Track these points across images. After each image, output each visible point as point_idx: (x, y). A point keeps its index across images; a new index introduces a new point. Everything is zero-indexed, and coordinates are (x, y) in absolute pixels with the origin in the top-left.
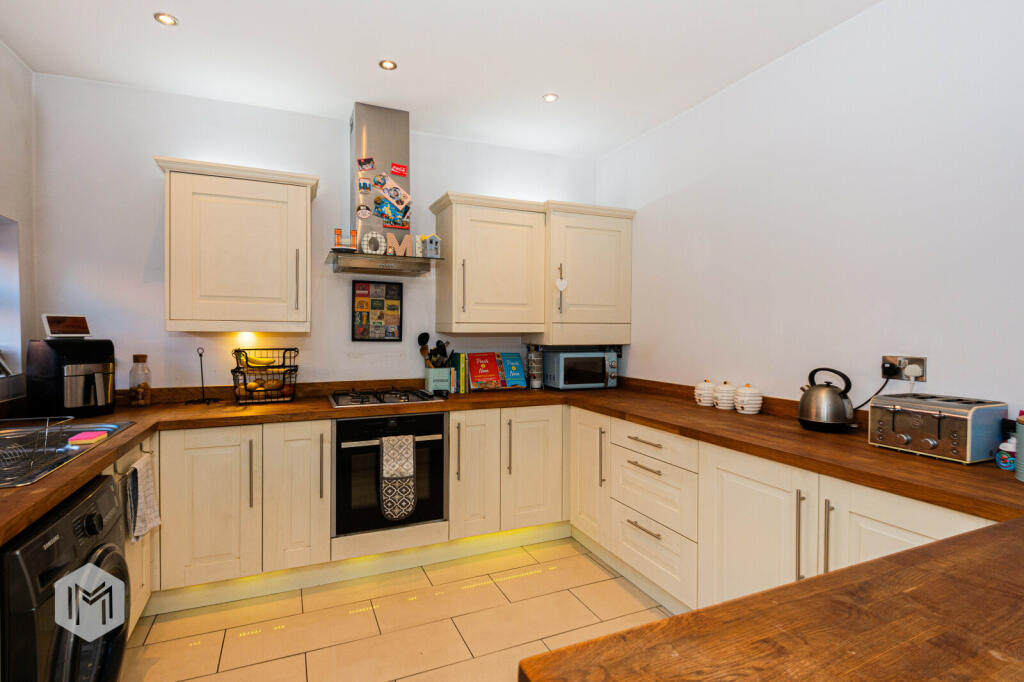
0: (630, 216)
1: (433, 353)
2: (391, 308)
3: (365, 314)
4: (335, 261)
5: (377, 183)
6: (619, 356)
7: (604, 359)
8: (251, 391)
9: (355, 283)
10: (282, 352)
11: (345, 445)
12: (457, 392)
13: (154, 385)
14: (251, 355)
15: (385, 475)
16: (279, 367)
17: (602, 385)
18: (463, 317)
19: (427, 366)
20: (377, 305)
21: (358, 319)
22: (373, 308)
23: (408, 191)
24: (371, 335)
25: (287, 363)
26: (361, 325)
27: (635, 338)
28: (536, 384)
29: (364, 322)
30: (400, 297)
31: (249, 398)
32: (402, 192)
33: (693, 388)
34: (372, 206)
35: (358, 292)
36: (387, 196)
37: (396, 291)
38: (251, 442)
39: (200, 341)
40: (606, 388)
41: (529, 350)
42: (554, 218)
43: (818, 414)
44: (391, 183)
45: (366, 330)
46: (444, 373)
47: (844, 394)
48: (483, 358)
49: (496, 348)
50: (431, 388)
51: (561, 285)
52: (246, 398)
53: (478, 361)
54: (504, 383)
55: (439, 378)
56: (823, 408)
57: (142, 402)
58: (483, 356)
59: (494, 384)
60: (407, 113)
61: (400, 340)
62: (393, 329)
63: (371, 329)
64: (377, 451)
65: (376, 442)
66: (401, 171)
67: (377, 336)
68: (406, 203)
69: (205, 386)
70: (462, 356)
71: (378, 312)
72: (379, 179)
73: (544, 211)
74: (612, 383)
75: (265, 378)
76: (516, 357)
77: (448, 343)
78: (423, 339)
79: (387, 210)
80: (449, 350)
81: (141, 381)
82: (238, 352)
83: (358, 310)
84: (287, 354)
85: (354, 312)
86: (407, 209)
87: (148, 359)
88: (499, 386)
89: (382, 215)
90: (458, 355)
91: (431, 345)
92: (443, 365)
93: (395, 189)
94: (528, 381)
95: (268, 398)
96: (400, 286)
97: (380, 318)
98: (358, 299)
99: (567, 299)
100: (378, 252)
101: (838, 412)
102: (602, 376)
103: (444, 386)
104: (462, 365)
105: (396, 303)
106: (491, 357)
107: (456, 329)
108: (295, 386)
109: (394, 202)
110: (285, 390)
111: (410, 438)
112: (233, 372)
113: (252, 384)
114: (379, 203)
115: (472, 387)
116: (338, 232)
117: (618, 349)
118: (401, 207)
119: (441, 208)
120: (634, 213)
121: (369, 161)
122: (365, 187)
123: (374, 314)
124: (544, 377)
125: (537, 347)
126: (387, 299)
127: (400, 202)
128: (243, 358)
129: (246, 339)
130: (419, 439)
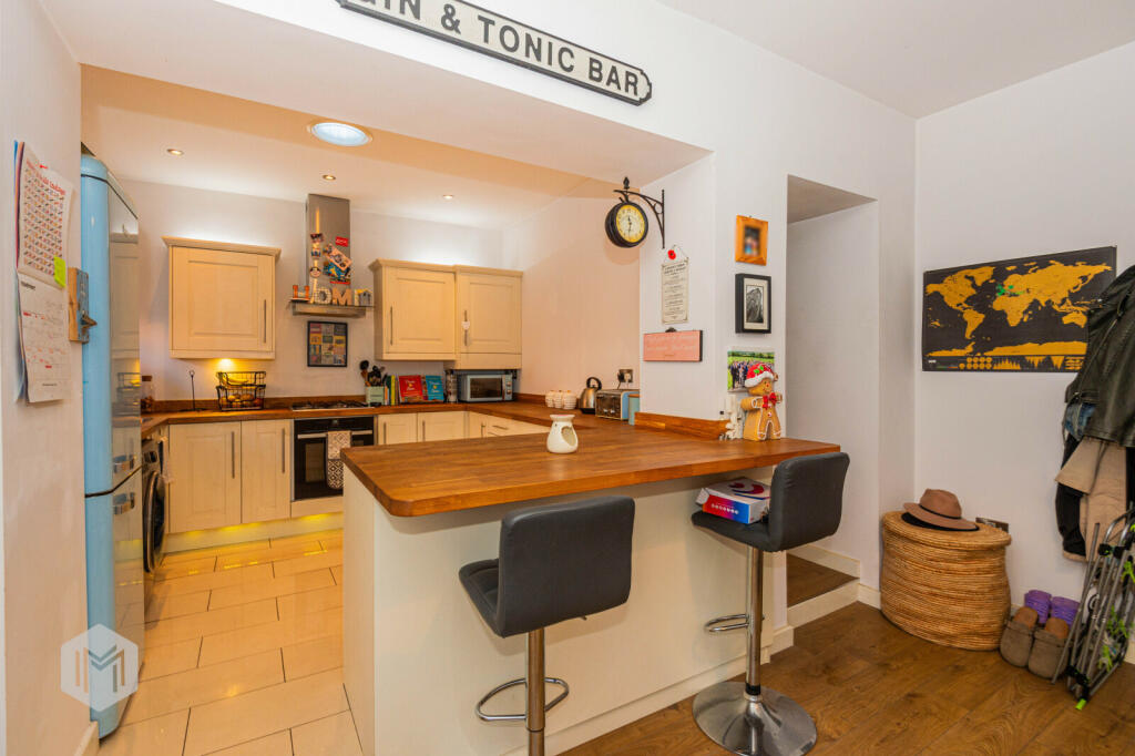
0: (520, 276)
1: (371, 375)
2: (339, 342)
3: (318, 347)
4: (294, 307)
5: (325, 252)
6: (514, 378)
7: (501, 381)
8: (231, 402)
9: (309, 323)
10: (253, 375)
11: (300, 437)
12: (390, 404)
13: (157, 398)
14: (230, 376)
15: (329, 457)
16: (251, 385)
17: (500, 399)
18: (392, 348)
19: (366, 385)
20: (327, 340)
21: (312, 350)
22: (324, 341)
23: (348, 255)
24: (323, 363)
25: (258, 383)
26: (315, 355)
27: (523, 364)
28: (452, 398)
29: (318, 352)
30: (346, 334)
31: (230, 405)
32: (344, 258)
33: (544, 397)
34: (322, 268)
35: (312, 330)
36: (333, 260)
37: (343, 329)
38: (233, 434)
39: (191, 366)
40: (503, 401)
41: (447, 374)
42: (459, 277)
43: (587, 403)
44: (335, 251)
45: (320, 358)
46: (379, 390)
47: (600, 388)
48: (410, 380)
49: (422, 372)
50: (369, 400)
51: (465, 325)
52: (227, 406)
53: (407, 381)
54: (426, 398)
55: (374, 394)
56: (591, 401)
57: (149, 410)
58: (410, 378)
59: (418, 398)
60: (348, 201)
61: (346, 366)
62: (340, 357)
63: (323, 358)
64: (324, 441)
65: (323, 435)
66: (344, 242)
67: (327, 363)
68: (347, 265)
69: (196, 399)
70: (393, 378)
71: (328, 345)
72: (327, 248)
73: (454, 271)
74: (508, 397)
75: (240, 393)
76: (436, 379)
77: (383, 368)
78: (364, 365)
79: (333, 271)
80: (383, 374)
81: (147, 395)
82: (220, 374)
83: (312, 343)
84: (258, 375)
85: (309, 345)
86: (348, 269)
87: (153, 379)
88: (422, 400)
89: (329, 274)
90: (390, 377)
91: (370, 370)
92: (378, 384)
93: (339, 256)
94: (446, 396)
95: (243, 407)
96: (346, 325)
97: (330, 349)
98: (312, 336)
99: (472, 335)
100: (326, 302)
101: (598, 398)
102: (501, 393)
103: (379, 400)
104: (393, 385)
105: (343, 338)
106: (417, 379)
107: (385, 357)
108: (263, 400)
109: (338, 265)
110: (256, 401)
111: (348, 432)
112: (218, 388)
113: (231, 397)
114: (327, 266)
115: (401, 400)
116: (296, 288)
117: (514, 373)
118: (343, 269)
119: (376, 268)
120: (522, 273)
121: (320, 235)
122: (315, 255)
123: (325, 347)
124: (459, 393)
125: (452, 372)
126: (335, 334)
127: (343, 265)
128: (225, 379)
129: (226, 365)
130: (354, 433)
